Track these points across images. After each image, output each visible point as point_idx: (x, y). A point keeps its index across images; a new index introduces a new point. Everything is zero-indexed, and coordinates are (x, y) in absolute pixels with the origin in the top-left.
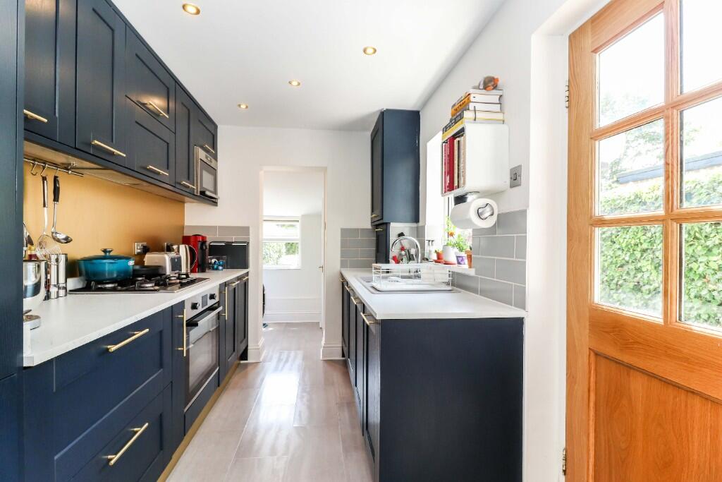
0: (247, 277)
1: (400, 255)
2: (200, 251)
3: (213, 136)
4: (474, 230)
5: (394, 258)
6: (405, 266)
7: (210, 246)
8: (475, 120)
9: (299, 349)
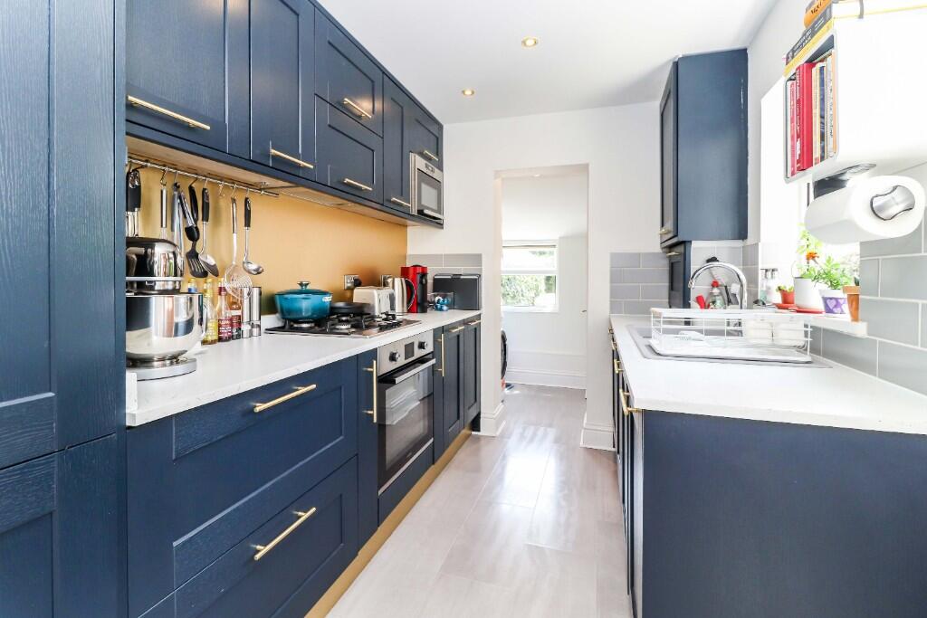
0: (477, 322)
1: (711, 294)
2: (419, 286)
3: (438, 139)
4: (862, 244)
5: (700, 300)
6: (719, 315)
7: (435, 280)
8: (861, 16)
9: (550, 426)
